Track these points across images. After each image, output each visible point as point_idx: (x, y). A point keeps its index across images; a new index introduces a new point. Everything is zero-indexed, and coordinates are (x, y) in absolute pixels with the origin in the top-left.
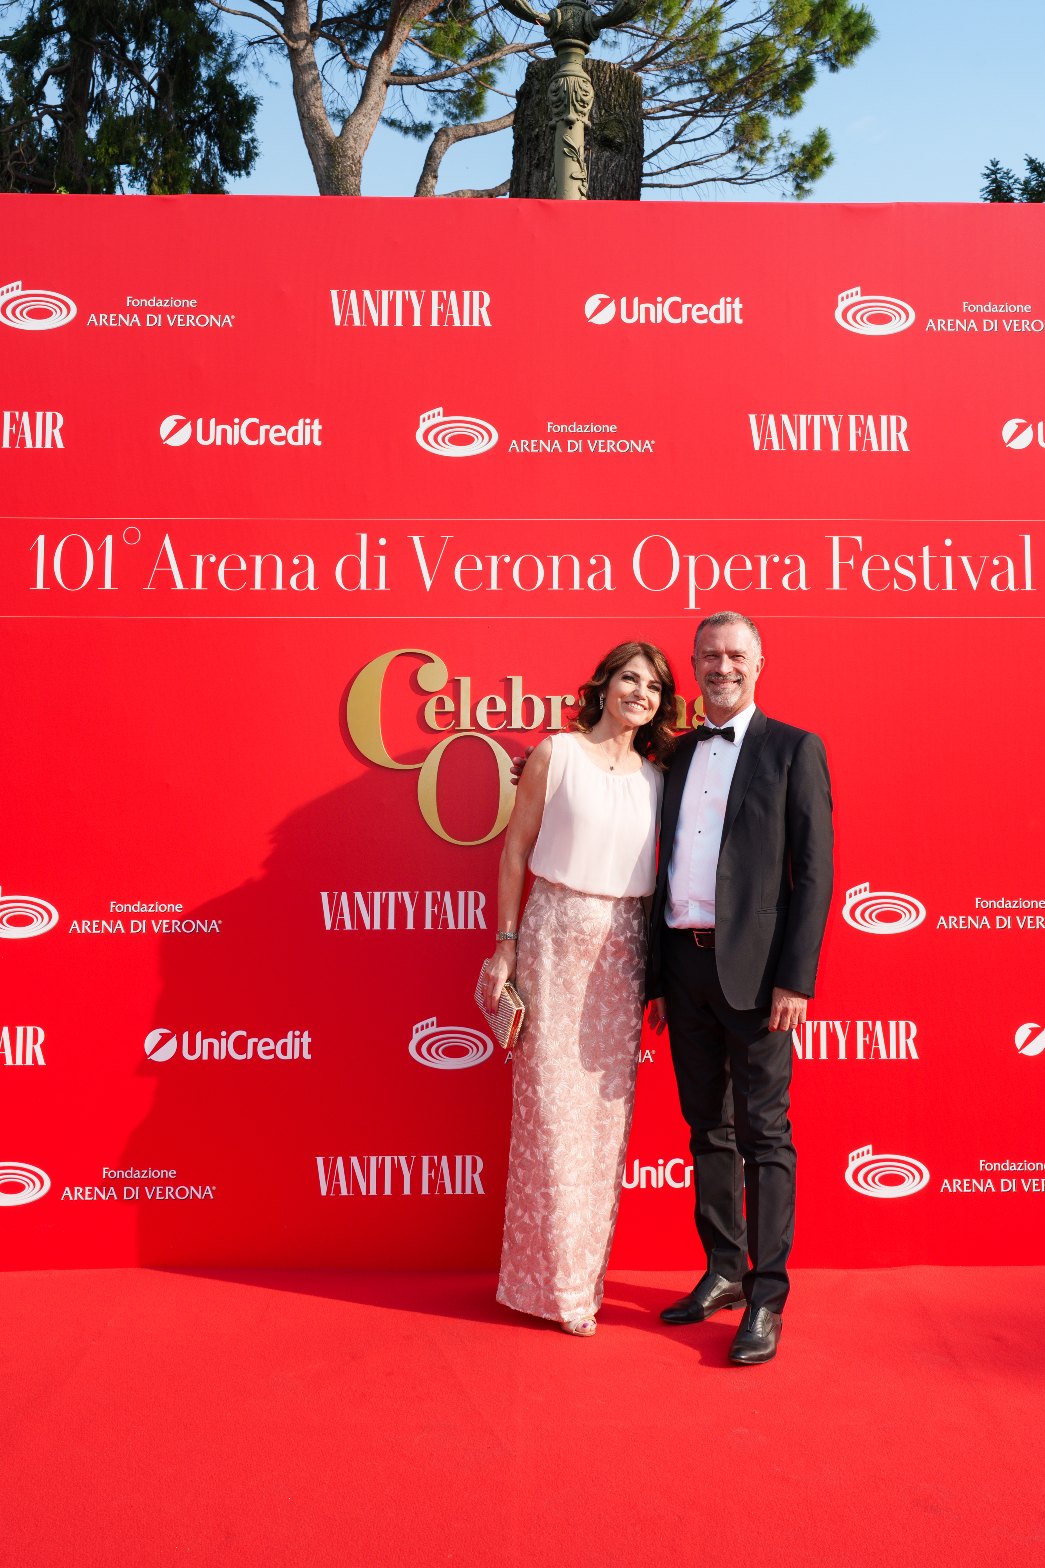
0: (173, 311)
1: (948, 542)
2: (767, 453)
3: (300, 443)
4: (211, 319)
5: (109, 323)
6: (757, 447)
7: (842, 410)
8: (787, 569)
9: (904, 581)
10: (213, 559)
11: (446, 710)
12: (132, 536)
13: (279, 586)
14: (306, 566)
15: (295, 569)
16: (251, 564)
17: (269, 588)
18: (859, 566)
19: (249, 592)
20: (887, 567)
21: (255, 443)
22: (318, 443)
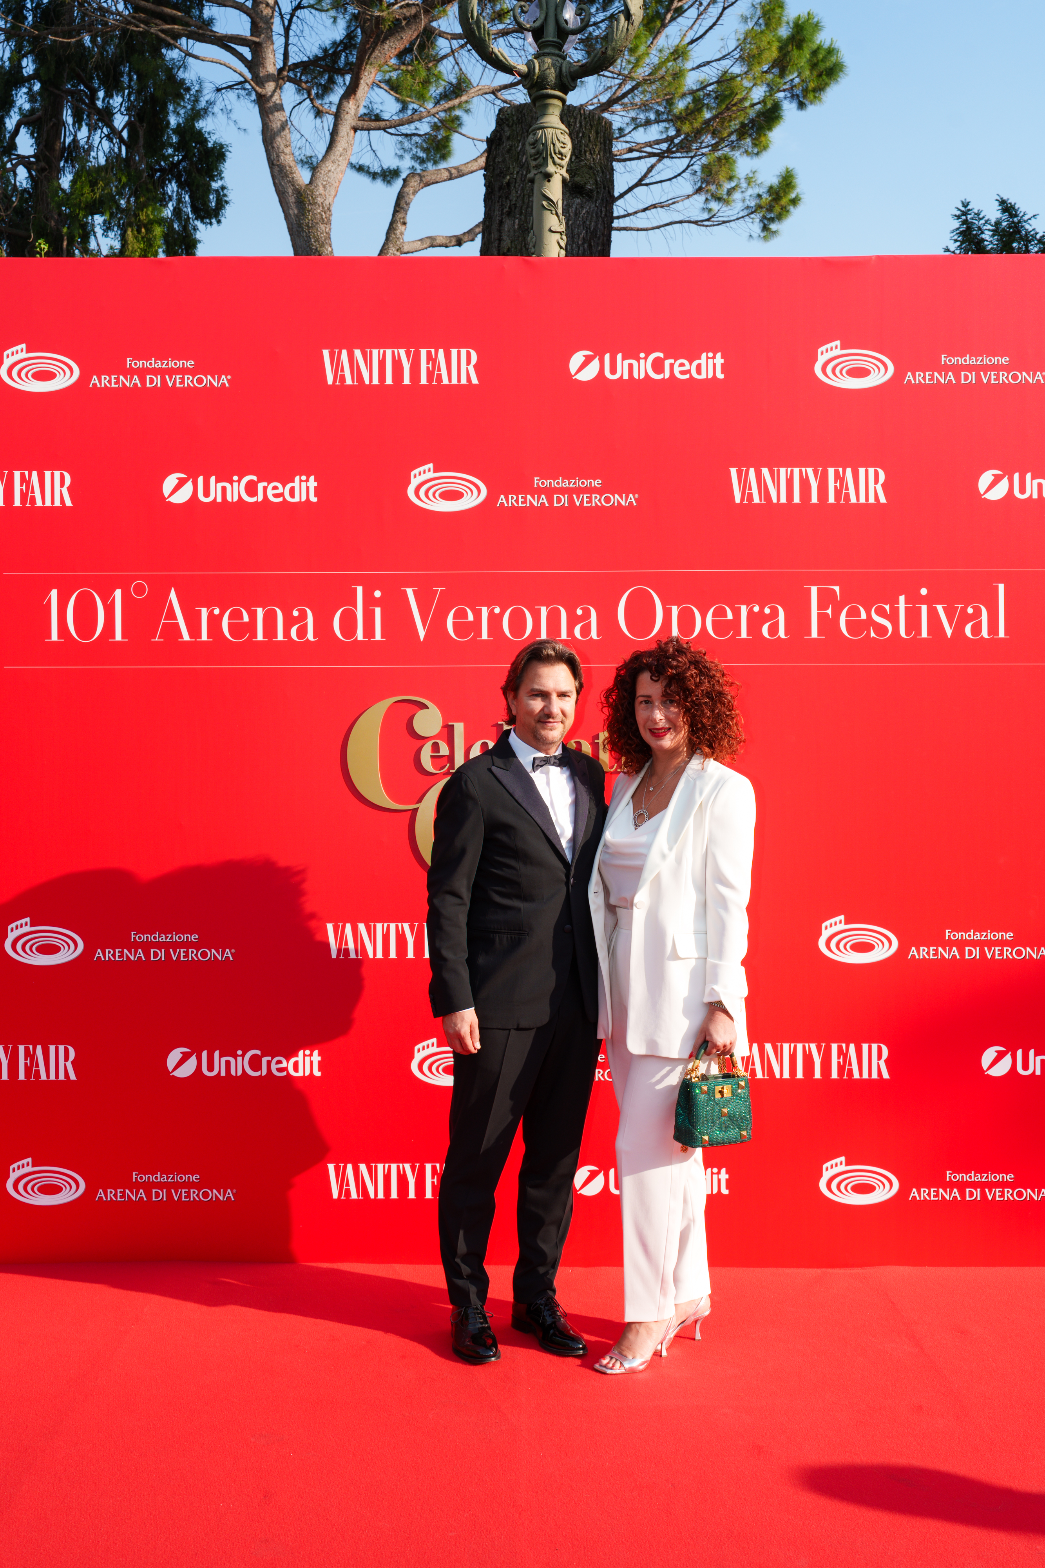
0: (171, 372)
1: (924, 591)
2: (748, 506)
3: (297, 499)
4: (208, 380)
5: (111, 384)
6: (738, 500)
7: (821, 463)
8: (766, 619)
9: (880, 629)
10: (217, 611)
11: (441, 754)
12: (139, 589)
13: (280, 637)
14: (306, 618)
15: (295, 621)
16: (253, 616)
17: (270, 638)
18: (837, 614)
19: (252, 643)
20: (864, 616)
21: (253, 500)
22: (313, 499)
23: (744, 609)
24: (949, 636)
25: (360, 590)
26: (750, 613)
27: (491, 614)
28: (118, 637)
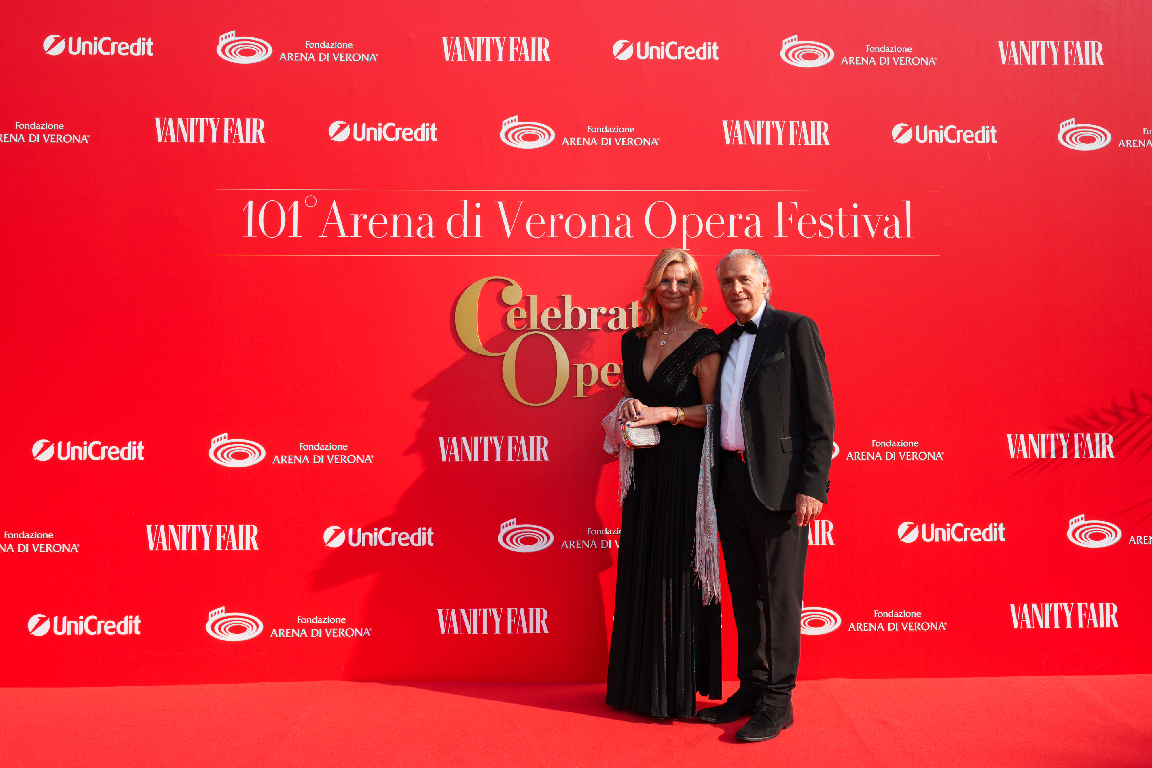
0: (337, 51)
1: (855, 206)
2: (735, 146)
3: (422, 139)
4: (362, 57)
5: (294, 59)
6: (728, 142)
7: (784, 118)
8: (747, 224)
9: (826, 232)
10: (365, 217)
11: (521, 317)
12: (311, 201)
13: (409, 235)
14: (427, 221)
15: (420, 224)
16: (390, 220)
17: (402, 236)
18: (796, 221)
19: (389, 239)
20: (814, 222)
21: (392, 139)
22: (434, 139)
23: (732, 218)
24: (873, 237)
25: (466, 202)
26: (737, 219)
27: (557, 220)
28: (295, 234)
